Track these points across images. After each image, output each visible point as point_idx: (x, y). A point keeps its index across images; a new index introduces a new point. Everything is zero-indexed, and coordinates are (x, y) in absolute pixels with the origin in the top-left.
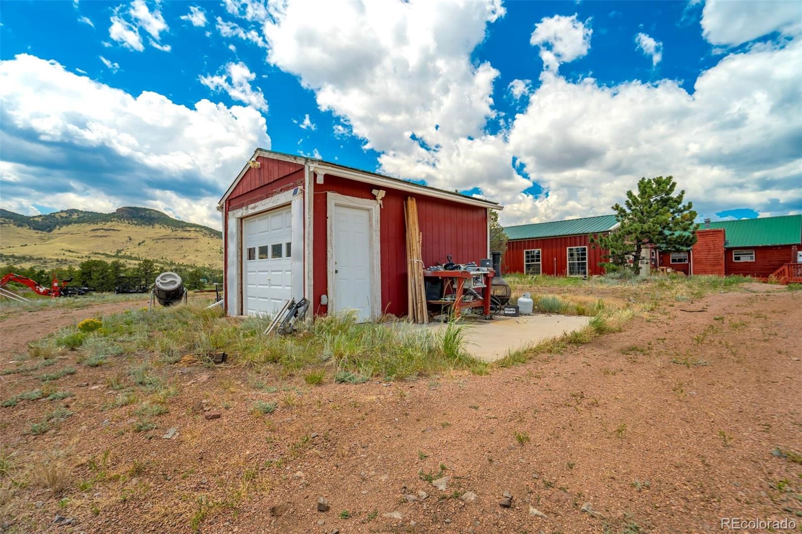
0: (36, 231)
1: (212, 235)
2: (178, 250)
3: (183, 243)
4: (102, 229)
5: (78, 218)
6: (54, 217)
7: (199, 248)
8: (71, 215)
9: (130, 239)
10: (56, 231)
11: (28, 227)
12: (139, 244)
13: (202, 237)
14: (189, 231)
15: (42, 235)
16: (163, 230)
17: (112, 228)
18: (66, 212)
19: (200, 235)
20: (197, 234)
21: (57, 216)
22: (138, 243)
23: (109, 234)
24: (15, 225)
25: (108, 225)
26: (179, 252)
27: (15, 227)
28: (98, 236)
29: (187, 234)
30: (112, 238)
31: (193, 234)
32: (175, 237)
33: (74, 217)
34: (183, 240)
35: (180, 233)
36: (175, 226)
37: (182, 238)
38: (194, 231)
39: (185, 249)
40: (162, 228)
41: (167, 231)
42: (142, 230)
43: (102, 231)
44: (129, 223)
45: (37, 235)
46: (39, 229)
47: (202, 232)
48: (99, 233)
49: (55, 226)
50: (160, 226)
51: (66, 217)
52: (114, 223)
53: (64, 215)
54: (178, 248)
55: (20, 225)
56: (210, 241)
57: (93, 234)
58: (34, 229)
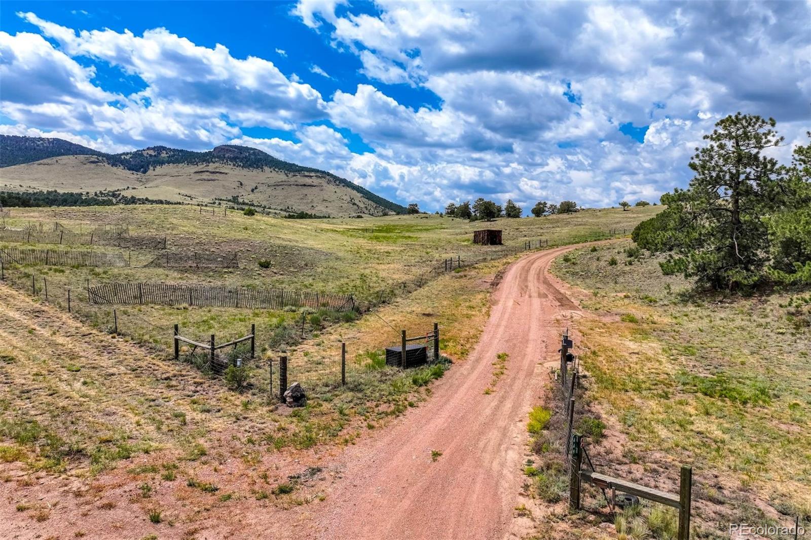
0: (131, 172)
1: (337, 182)
2: (302, 199)
3: (306, 191)
4: (207, 171)
5: (169, 157)
6: (142, 155)
7: (326, 197)
8: (159, 154)
9: (241, 184)
10: (150, 172)
11: (122, 167)
12: (253, 191)
13: (326, 184)
14: (311, 177)
15: (139, 176)
16: (274, 174)
17: (217, 170)
18: (154, 149)
19: (323, 182)
20: (319, 180)
21: (145, 153)
22: (250, 190)
23: (216, 178)
24: (109, 164)
25: (212, 167)
26: (305, 201)
27: (110, 166)
28: (205, 180)
29: (308, 181)
30: (221, 183)
31: (316, 181)
32: (296, 183)
33: (163, 155)
34: (305, 188)
35: (301, 180)
36: (288, 170)
37: (305, 185)
38: (316, 176)
39: (310, 198)
40: (273, 171)
41: (281, 176)
42: (251, 173)
43: (208, 173)
44: (234, 165)
45: (132, 176)
46: (133, 170)
47: (325, 178)
48: (205, 176)
49: (148, 166)
50: (270, 170)
51: (155, 156)
52: (217, 165)
53: (152, 153)
54: (301, 196)
55: (114, 165)
56: (337, 190)
57: (198, 177)
58: (129, 169)
